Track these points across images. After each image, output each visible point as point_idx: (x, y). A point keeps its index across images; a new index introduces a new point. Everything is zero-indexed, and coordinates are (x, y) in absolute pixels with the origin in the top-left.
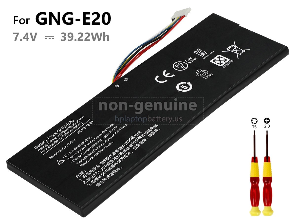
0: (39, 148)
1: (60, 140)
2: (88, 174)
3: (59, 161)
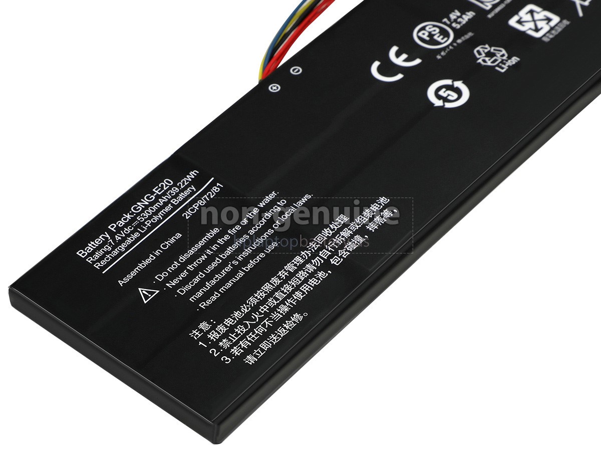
0: (91, 254)
1: (143, 235)
2: (221, 328)
3: (144, 292)
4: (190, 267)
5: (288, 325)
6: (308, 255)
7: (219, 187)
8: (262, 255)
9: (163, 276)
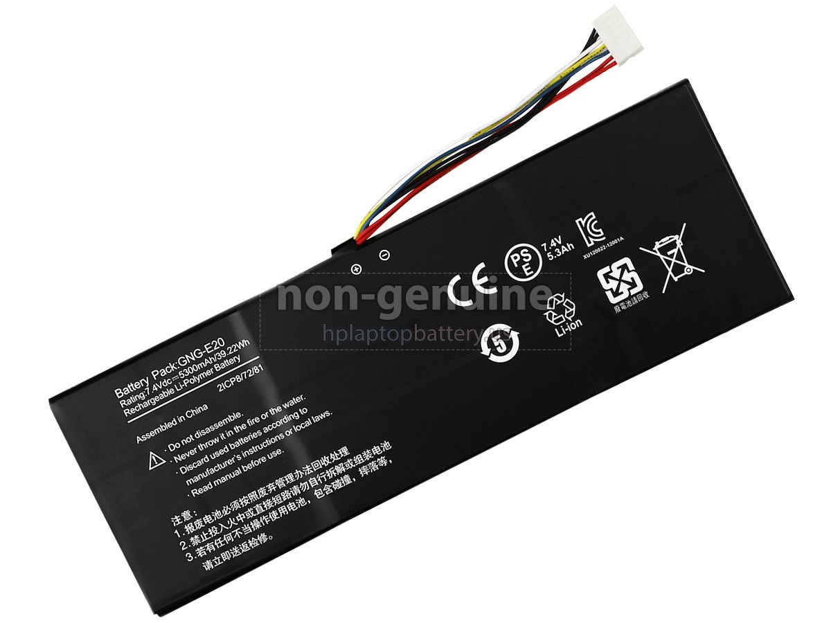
0: (126, 397)
2: (199, 523)
3: (154, 457)
4: (201, 447)
5: (253, 543)
6: (300, 476)
7: (260, 368)
8: (263, 459)
9: (175, 446)
